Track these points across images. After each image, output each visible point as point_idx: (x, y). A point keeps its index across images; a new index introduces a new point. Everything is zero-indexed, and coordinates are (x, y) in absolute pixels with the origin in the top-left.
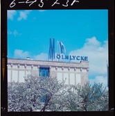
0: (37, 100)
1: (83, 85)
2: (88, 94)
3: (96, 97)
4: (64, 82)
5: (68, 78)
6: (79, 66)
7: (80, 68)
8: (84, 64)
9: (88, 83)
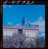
0: (17, 43)
1: (36, 37)
2: (39, 41)
3: (42, 42)
4: (28, 35)
5: (30, 34)
6: (35, 29)
7: (35, 30)
8: (37, 28)
9: (38, 36)
